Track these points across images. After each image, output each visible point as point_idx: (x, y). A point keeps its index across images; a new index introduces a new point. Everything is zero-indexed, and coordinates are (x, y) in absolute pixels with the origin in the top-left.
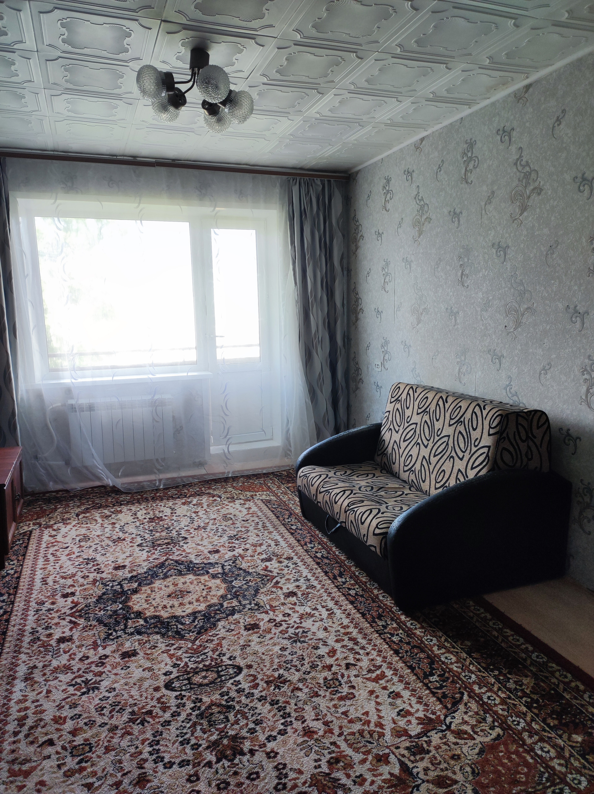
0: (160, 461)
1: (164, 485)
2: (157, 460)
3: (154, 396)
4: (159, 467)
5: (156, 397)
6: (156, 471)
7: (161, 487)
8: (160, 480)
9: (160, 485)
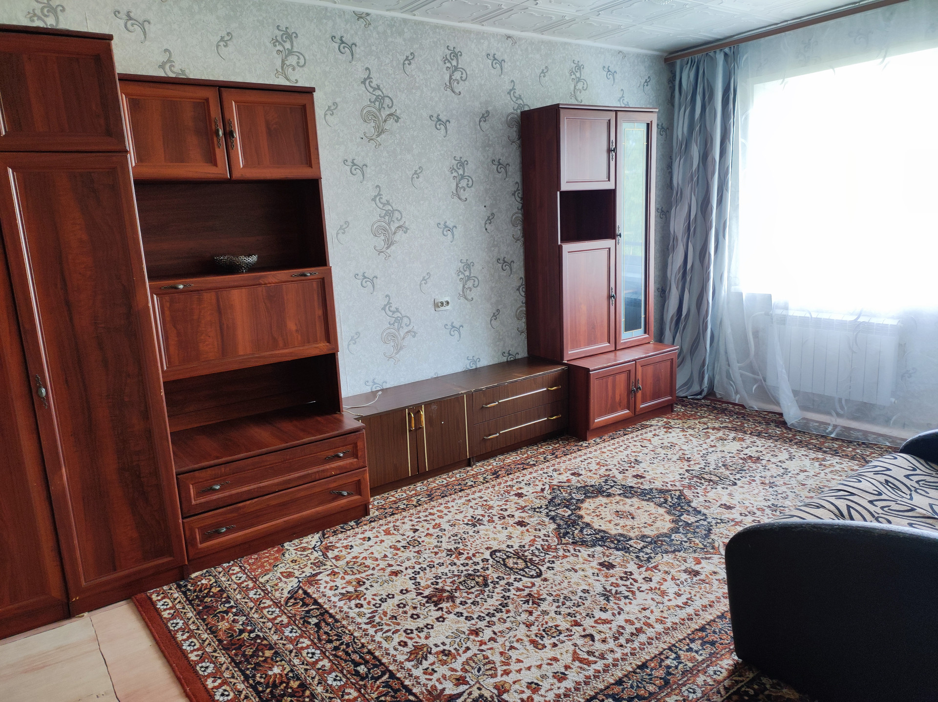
0: (843, 402)
1: (837, 434)
2: (840, 400)
3: (858, 318)
4: (839, 410)
5: (861, 320)
6: (834, 413)
7: (833, 436)
8: (835, 426)
9: (831, 433)
